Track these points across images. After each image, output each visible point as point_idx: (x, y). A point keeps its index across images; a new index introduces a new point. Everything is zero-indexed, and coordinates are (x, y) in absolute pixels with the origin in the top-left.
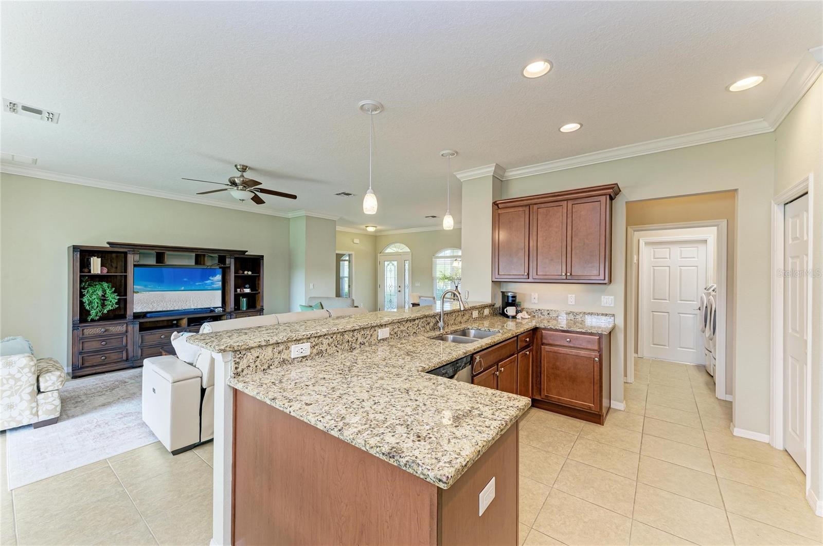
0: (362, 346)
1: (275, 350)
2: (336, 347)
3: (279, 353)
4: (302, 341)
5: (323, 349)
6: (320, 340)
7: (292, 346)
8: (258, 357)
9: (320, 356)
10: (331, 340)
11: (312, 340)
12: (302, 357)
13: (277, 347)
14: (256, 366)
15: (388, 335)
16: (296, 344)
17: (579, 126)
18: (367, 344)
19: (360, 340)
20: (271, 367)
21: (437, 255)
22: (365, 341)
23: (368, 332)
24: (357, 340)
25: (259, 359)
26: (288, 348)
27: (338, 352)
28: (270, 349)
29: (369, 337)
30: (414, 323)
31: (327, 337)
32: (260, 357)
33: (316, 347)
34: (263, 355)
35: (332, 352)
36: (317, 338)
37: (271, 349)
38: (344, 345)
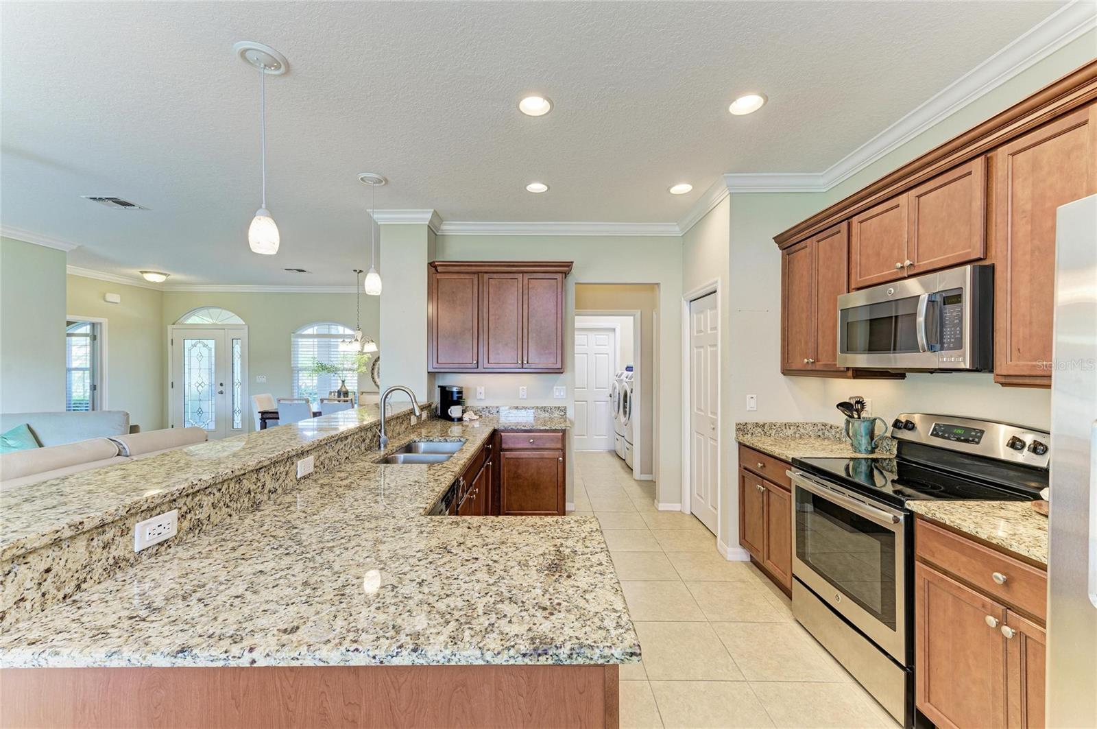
0: (272, 496)
1: (95, 543)
2: (228, 507)
3: (104, 548)
4: (158, 510)
5: (202, 517)
6: (197, 498)
7: (137, 525)
8: (48, 571)
9: (197, 531)
10: (218, 495)
11: (180, 502)
12: (159, 544)
13: (99, 534)
14: (44, 595)
15: (311, 469)
16: (145, 519)
17: (546, 188)
18: (280, 491)
19: (269, 486)
20: (84, 586)
21: (298, 333)
22: (277, 485)
23: (282, 469)
24: (264, 486)
25: (51, 575)
26: (125, 531)
27: (230, 516)
28: (81, 544)
29: (283, 476)
31: (210, 490)
32: (55, 569)
33: (189, 516)
34: (62, 563)
35: (220, 518)
36: (190, 497)
37: (85, 543)
38: (242, 500)
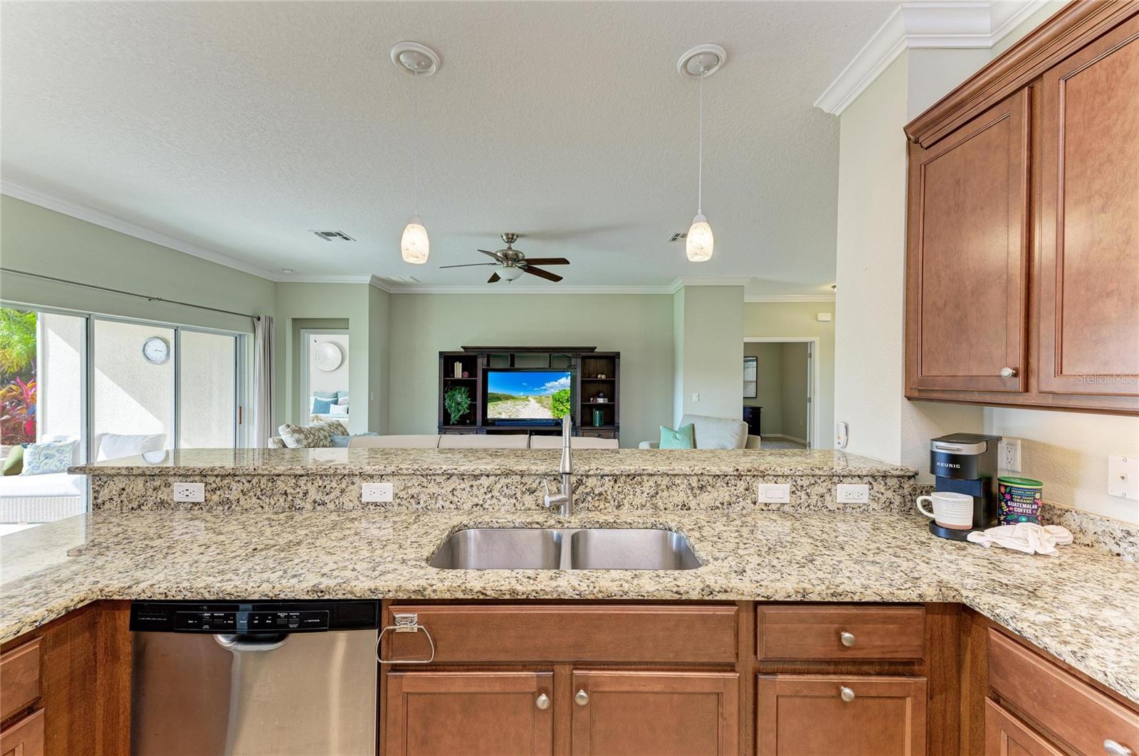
0: (319, 508)
1: (148, 484)
2: (258, 498)
3: (154, 490)
4: (192, 479)
5: (231, 498)
6: (226, 482)
7: (175, 484)
8: (123, 489)
9: (226, 507)
10: (247, 485)
11: (211, 479)
12: (193, 503)
13: (150, 480)
14: (122, 502)
15: (389, 498)
16: (181, 482)
18: (331, 506)
19: (314, 494)
20: (142, 507)
22: (326, 499)
23: (334, 484)
24: (306, 494)
25: (125, 493)
26: (168, 485)
27: (262, 507)
28: (140, 481)
29: (337, 492)
30: (475, 483)
31: (239, 478)
32: (127, 490)
33: (218, 493)
34: (131, 488)
35: (250, 505)
36: (219, 478)
37: (143, 482)
38: (276, 499)
